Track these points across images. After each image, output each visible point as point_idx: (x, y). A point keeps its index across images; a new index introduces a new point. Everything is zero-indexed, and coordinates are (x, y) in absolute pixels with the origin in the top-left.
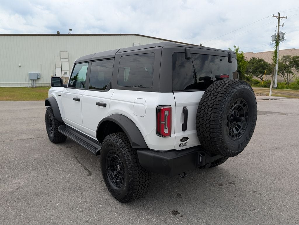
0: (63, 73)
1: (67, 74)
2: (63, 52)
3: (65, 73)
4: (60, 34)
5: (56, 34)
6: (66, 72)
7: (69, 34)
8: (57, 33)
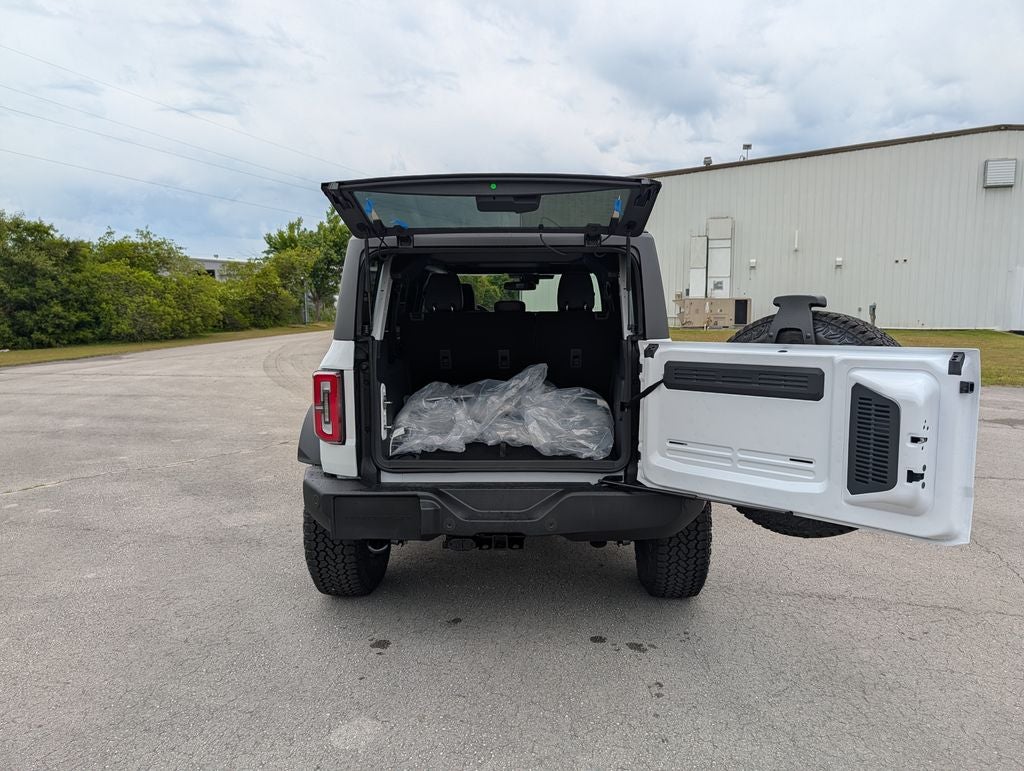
0: (711, 286)
1: (721, 288)
2: (718, 218)
3: (718, 286)
4: (714, 163)
5: (703, 165)
6: (721, 283)
7: (742, 160)
8: (705, 162)
